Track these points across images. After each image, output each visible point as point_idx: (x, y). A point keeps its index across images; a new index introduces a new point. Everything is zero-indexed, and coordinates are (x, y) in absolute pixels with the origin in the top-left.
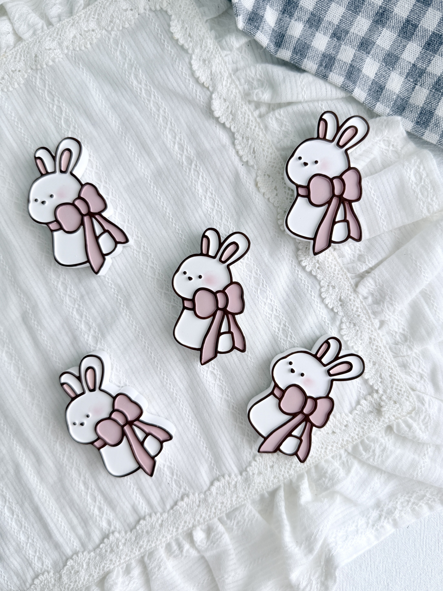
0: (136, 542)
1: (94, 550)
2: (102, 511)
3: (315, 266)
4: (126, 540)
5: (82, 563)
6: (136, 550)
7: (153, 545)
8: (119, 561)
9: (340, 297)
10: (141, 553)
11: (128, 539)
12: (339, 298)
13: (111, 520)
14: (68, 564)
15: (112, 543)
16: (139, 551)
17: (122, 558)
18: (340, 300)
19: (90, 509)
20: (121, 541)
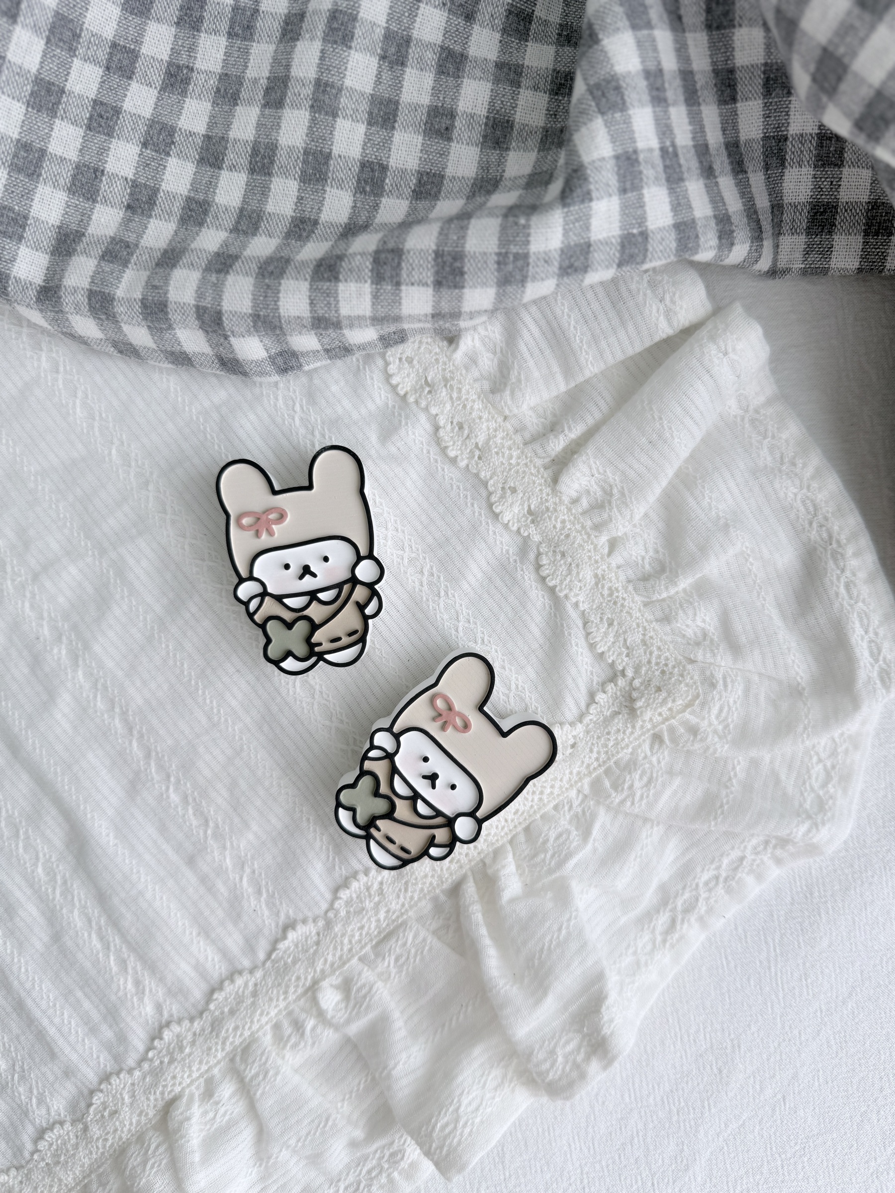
0: (214, 1034)
1: (139, 1063)
2: (141, 987)
3: (474, 456)
4: (195, 1034)
5: (121, 1094)
6: (217, 1050)
7: (247, 1033)
8: (189, 1076)
9: (529, 506)
10: (227, 1053)
11: (198, 1032)
12: (526, 509)
13: (161, 1000)
14: (95, 1100)
15: (170, 1044)
16: (223, 1050)
17: (194, 1068)
18: (530, 512)
19: (119, 985)
20: (186, 1037)
